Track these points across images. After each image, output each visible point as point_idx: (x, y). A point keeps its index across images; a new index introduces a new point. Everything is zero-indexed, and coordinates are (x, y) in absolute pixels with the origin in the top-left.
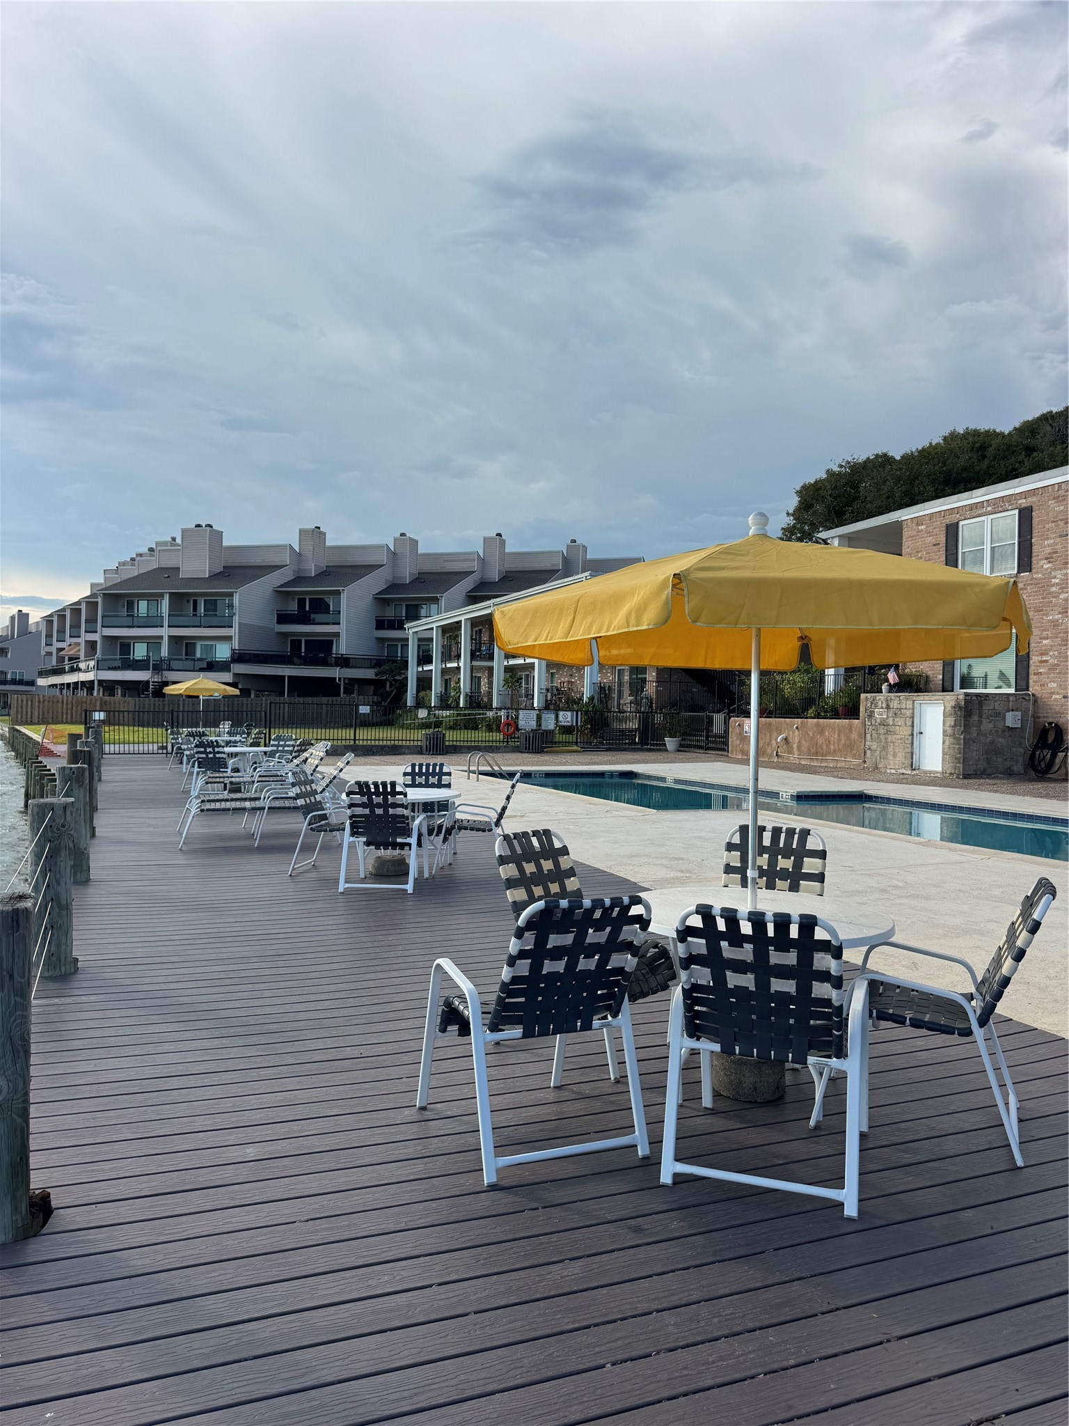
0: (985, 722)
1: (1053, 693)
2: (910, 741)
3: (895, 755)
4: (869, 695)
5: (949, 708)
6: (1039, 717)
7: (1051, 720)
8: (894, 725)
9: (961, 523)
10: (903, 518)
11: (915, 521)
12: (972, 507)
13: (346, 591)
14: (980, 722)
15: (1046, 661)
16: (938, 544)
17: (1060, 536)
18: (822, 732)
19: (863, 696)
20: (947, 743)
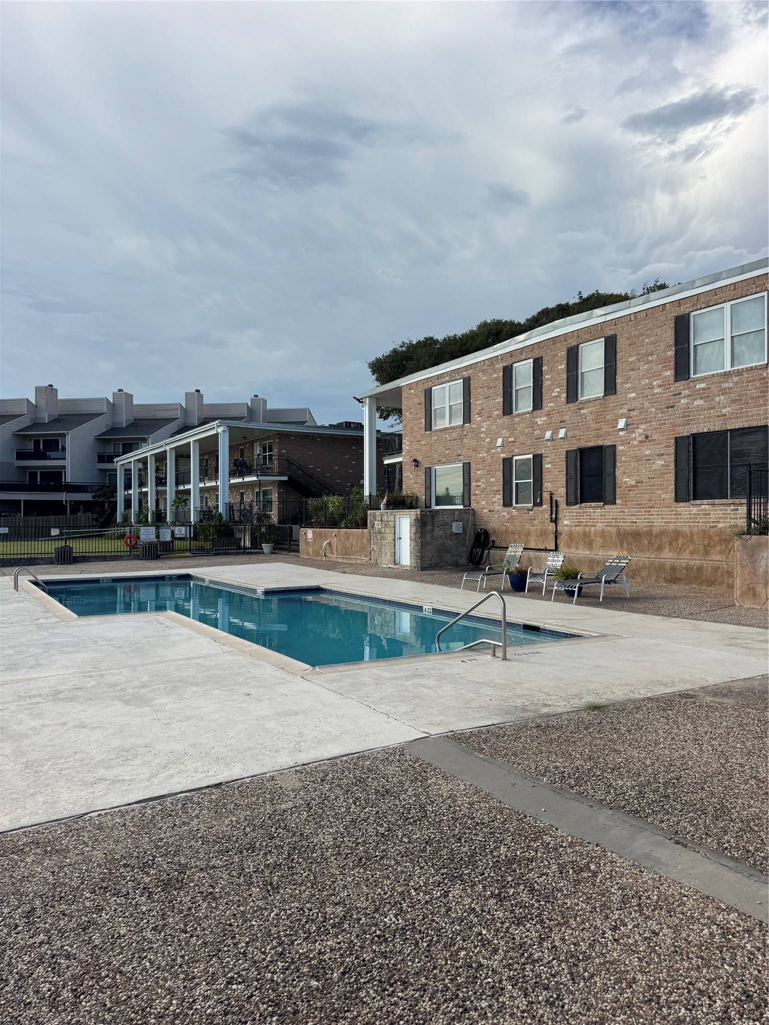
0: (436, 530)
1: (483, 508)
2: (393, 545)
3: (386, 555)
4: (372, 511)
5: (412, 521)
6: (476, 525)
7: (482, 527)
8: (385, 533)
9: (433, 388)
10: (402, 385)
11: (408, 386)
12: (439, 377)
13: (70, 434)
14: (433, 530)
15: (479, 486)
16: (421, 403)
17: (485, 398)
18: (348, 538)
19: (369, 512)
20: (412, 546)
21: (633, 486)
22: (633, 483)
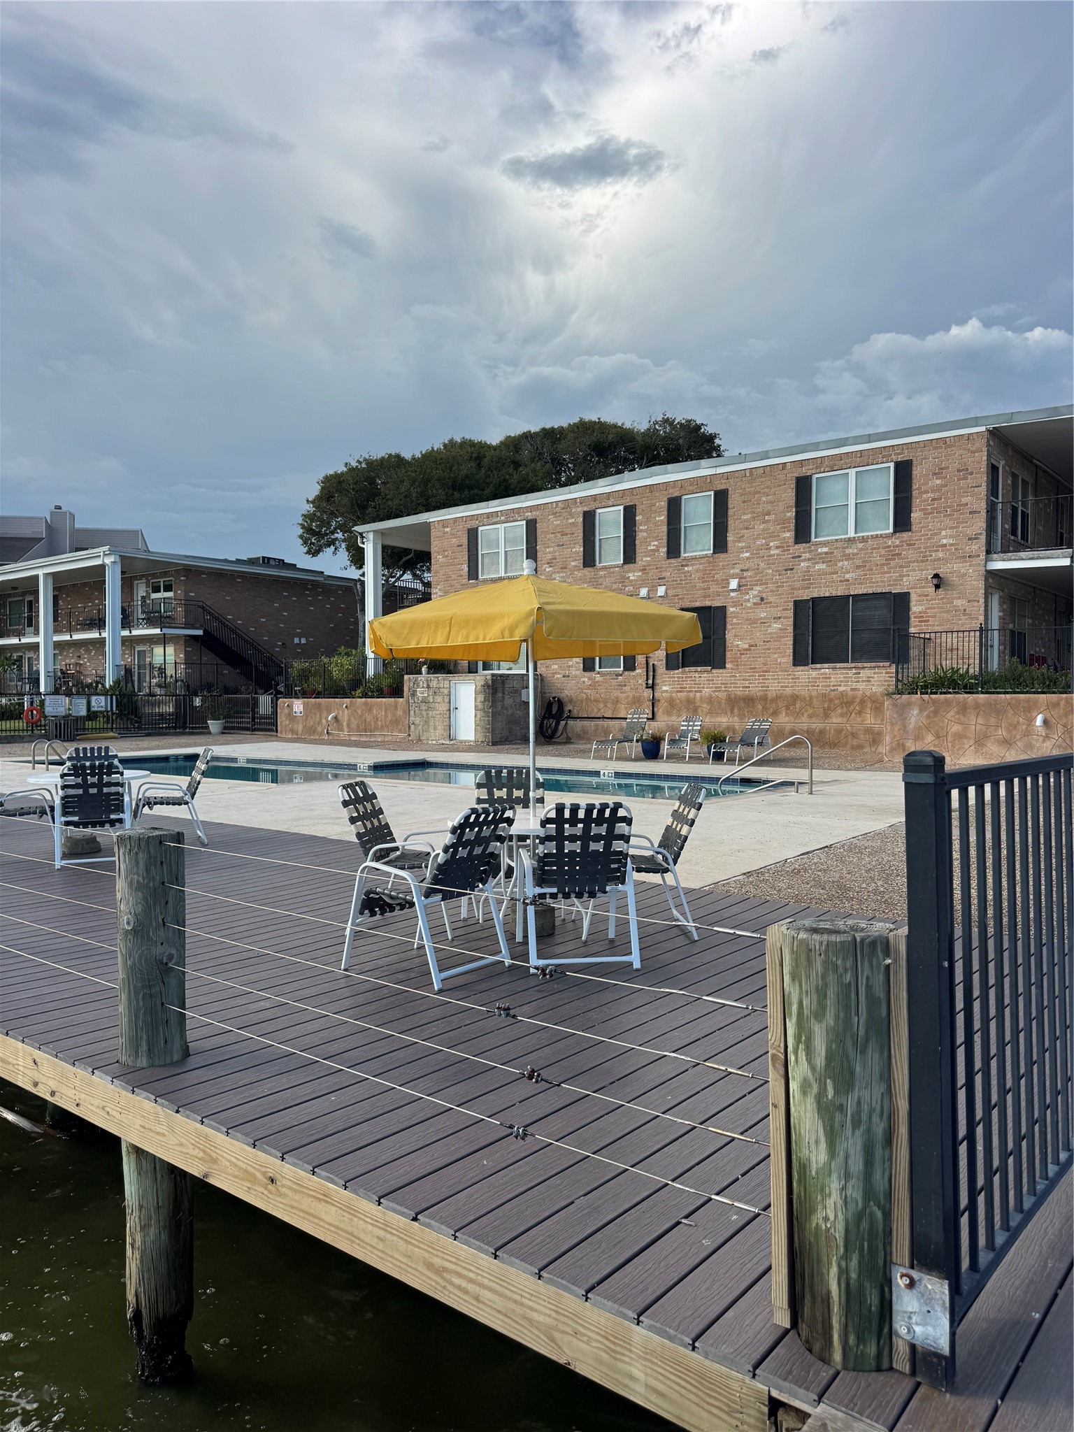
1: (555, 673)
2: (448, 716)
3: (435, 728)
4: (411, 676)
5: (479, 687)
6: (545, 693)
8: (434, 702)
9: (480, 529)
10: (431, 520)
11: (441, 523)
12: (489, 515)
14: (503, 698)
16: (462, 545)
17: (558, 546)
18: (370, 710)
19: (406, 677)
20: (479, 716)
21: (746, 650)
22: (746, 646)
